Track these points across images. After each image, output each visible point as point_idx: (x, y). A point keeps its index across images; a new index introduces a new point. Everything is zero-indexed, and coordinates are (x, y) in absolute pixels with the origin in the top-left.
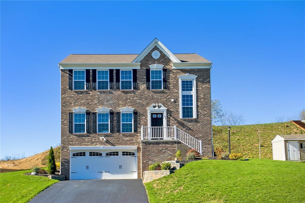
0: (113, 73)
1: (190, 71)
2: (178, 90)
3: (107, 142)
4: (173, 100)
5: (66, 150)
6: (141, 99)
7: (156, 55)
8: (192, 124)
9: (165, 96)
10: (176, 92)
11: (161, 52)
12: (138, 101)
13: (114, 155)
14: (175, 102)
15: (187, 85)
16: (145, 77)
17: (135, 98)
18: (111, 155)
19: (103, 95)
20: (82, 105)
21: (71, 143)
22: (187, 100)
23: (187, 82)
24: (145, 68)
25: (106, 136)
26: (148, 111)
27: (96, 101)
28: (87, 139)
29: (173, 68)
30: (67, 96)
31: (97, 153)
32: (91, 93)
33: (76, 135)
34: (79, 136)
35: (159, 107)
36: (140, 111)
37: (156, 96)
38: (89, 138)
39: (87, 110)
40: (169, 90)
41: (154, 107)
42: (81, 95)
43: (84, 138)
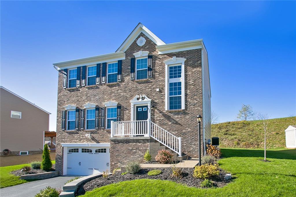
0: (100, 68)
1: (178, 55)
2: (164, 77)
3: (93, 139)
4: (158, 90)
5: (59, 147)
6: (125, 91)
7: (141, 42)
8: (179, 116)
9: (150, 86)
10: (162, 81)
11: (147, 38)
12: (122, 94)
13: (102, 152)
14: (160, 91)
15: (175, 72)
16: (130, 67)
17: (119, 91)
18: (99, 152)
19: (91, 91)
20: (73, 102)
21: (64, 140)
22: (175, 89)
23: (175, 67)
24: (130, 58)
25: (92, 132)
26: (132, 104)
27: (84, 98)
28: (76, 136)
29: (160, 53)
30: (62, 94)
31: (88, 150)
32: (80, 89)
33: (67, 132)
34: (70, 133)
35: (143, 99)
36: (124, 105)
37: (140, 86)
38: (78, 135)
39: (77, 107)
40: (154, 78)
41: (138, 99)
42: (73, 93)
43: (73, 135)
